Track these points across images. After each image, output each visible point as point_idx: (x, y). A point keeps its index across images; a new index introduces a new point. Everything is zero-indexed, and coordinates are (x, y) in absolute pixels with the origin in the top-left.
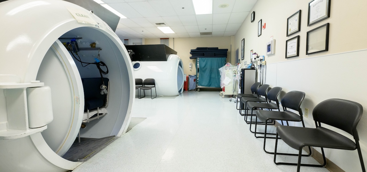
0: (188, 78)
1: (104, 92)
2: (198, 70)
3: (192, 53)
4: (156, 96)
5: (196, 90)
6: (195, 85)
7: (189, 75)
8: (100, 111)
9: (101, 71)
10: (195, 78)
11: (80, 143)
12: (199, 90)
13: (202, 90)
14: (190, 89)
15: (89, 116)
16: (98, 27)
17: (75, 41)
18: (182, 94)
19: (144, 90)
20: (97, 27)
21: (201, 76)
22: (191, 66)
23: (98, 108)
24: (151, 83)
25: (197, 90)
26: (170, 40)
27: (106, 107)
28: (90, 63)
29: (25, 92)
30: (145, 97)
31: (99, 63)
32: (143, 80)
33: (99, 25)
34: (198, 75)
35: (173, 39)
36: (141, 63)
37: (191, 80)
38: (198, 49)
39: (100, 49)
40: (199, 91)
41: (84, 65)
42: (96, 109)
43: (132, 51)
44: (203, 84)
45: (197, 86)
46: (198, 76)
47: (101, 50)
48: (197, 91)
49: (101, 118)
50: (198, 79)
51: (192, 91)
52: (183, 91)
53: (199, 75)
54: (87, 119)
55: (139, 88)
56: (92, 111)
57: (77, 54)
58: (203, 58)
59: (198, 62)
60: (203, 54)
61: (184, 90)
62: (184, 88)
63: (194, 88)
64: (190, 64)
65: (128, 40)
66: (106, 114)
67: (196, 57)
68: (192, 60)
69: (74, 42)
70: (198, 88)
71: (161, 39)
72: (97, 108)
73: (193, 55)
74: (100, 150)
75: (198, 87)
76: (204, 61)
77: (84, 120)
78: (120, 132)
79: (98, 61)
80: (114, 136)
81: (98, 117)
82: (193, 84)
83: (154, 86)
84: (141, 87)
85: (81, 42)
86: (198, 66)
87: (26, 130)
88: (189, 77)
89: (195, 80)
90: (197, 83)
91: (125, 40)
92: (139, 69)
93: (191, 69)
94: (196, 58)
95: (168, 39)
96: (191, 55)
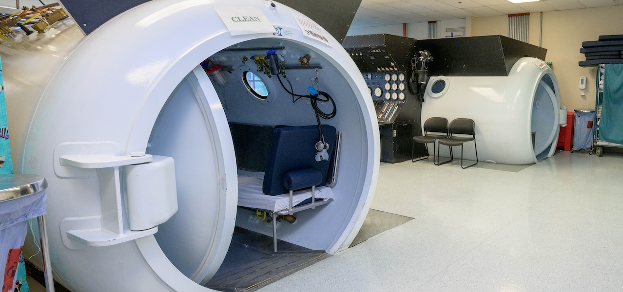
0: (571, 119)
1: (321, 157)
2: (600, 99)
3: (586, 51)
4: (477, 162)
5: (594, 150)
6: (591, 138)
7: (575, 110)
8: (317, 194)
9: (318, 112)
10: (591, 119)
11: (275, 253)
12: (599, 151)
13: (607, 151)
14: (575, 148)
15: (293, 202)
16: (280, 35)
17: (274, 54)
18: (552, 161)
19: (451, 146)
20: (277, 36)
21: (609, 114)
22: (583, 86)
23: (313, 187)
24: (467, 128)
25: (595, 152)
26: (531, 17)
27: (332, 185)
28: (301, 96)
29: (117, 174)
30: (453, 162)
31: (317, 95)
32: (450, 121)
33: (282, 32)
34: (600, 110)
35: (540, 14)
36: (449, 80)
37: (581, 125)
38: (603, 39)
39: (318, 67)
40: (600, 156)
41: (295, 98)
42: (309, 189)
43: (426, 53)
44: (611, 137)
45: (594, 141)
46: (599, 115)
47: (320, 68)
48: (594, 156)
49: (319, 209)
50: (598, 123)
51: (583, 152)
52: (555, 154)
53: (602, 112)
54: (288, 208)
55: (437, 141)
56: (301, 193)
57: (285, 77)
58: (616, 65)
59: (601, 74)
60: (617, 53)
61: (560, 148)
62: (559, 142)
63: (589, 146)
64: (581, 79)
65: (435, 22)
66: (331, 200)
67: (595, 62)
68: (587, 70)
69: (272, 56)
70: (598, 146)
71: (510, 16)
72: (311, 188)
73: (591, 58)
74: (282, 277)
75: (599, 143)
76: (618, 74)
77: (281, 209)
78: (336, 244)
79: (314, 93)
80: (324, 252)
81: (313, 205)
82: (585, 135)
83: (472, 136)
84: (444, 137)
85: (287, 53)
86: (602, 87)
87: (118, 233)
88: (575, 114)
89: (590, 125)
90: (596, 133)
91: (429, 22)
92: (443, 95)
93: (583, 94)
94: (597, 65)
95: (528, 14)
96: (583, 58)
